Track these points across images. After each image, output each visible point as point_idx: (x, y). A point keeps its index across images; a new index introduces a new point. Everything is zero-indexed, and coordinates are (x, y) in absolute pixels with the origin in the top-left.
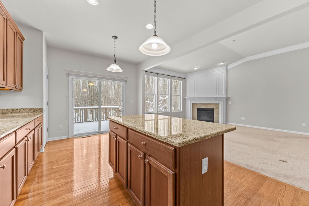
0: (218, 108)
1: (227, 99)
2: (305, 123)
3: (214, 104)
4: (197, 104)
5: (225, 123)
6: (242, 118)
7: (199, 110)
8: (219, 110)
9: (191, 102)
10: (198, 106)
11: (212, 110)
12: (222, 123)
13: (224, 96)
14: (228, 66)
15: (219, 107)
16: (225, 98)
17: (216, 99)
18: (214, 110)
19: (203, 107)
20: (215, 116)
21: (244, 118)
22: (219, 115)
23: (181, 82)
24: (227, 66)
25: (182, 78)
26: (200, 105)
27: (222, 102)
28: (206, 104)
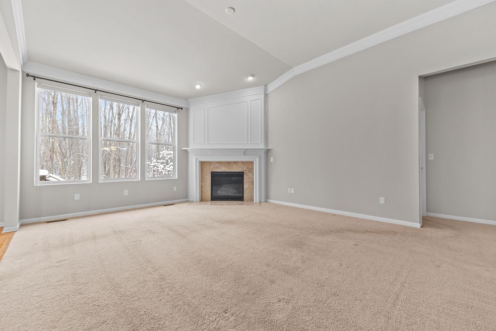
0: (251, 170)
1: (268, 152)
2: (384, 198)
3: (243, 163)
4: (210, 163)
5: (263, 200)
6: (289, 189)
7: (214, 175)
8: (253, 174)
9: (196, 159)
10: (212, 166)
11: (241, 175)
12: (257, 202)
13: (262, 146)
14: (269, 86)
15: (253, 168)
16: (263, 149)
17: (245, 152)
18: (245, 176)
19: (223, 169)
20: (245, 186)
21: (292, 189)
22: (253, 184)
23: (176, 115)
24: (266, 86)
25: (178, 108)
26: (217, 165)
27: (257, 159)
28: (229, 163)
